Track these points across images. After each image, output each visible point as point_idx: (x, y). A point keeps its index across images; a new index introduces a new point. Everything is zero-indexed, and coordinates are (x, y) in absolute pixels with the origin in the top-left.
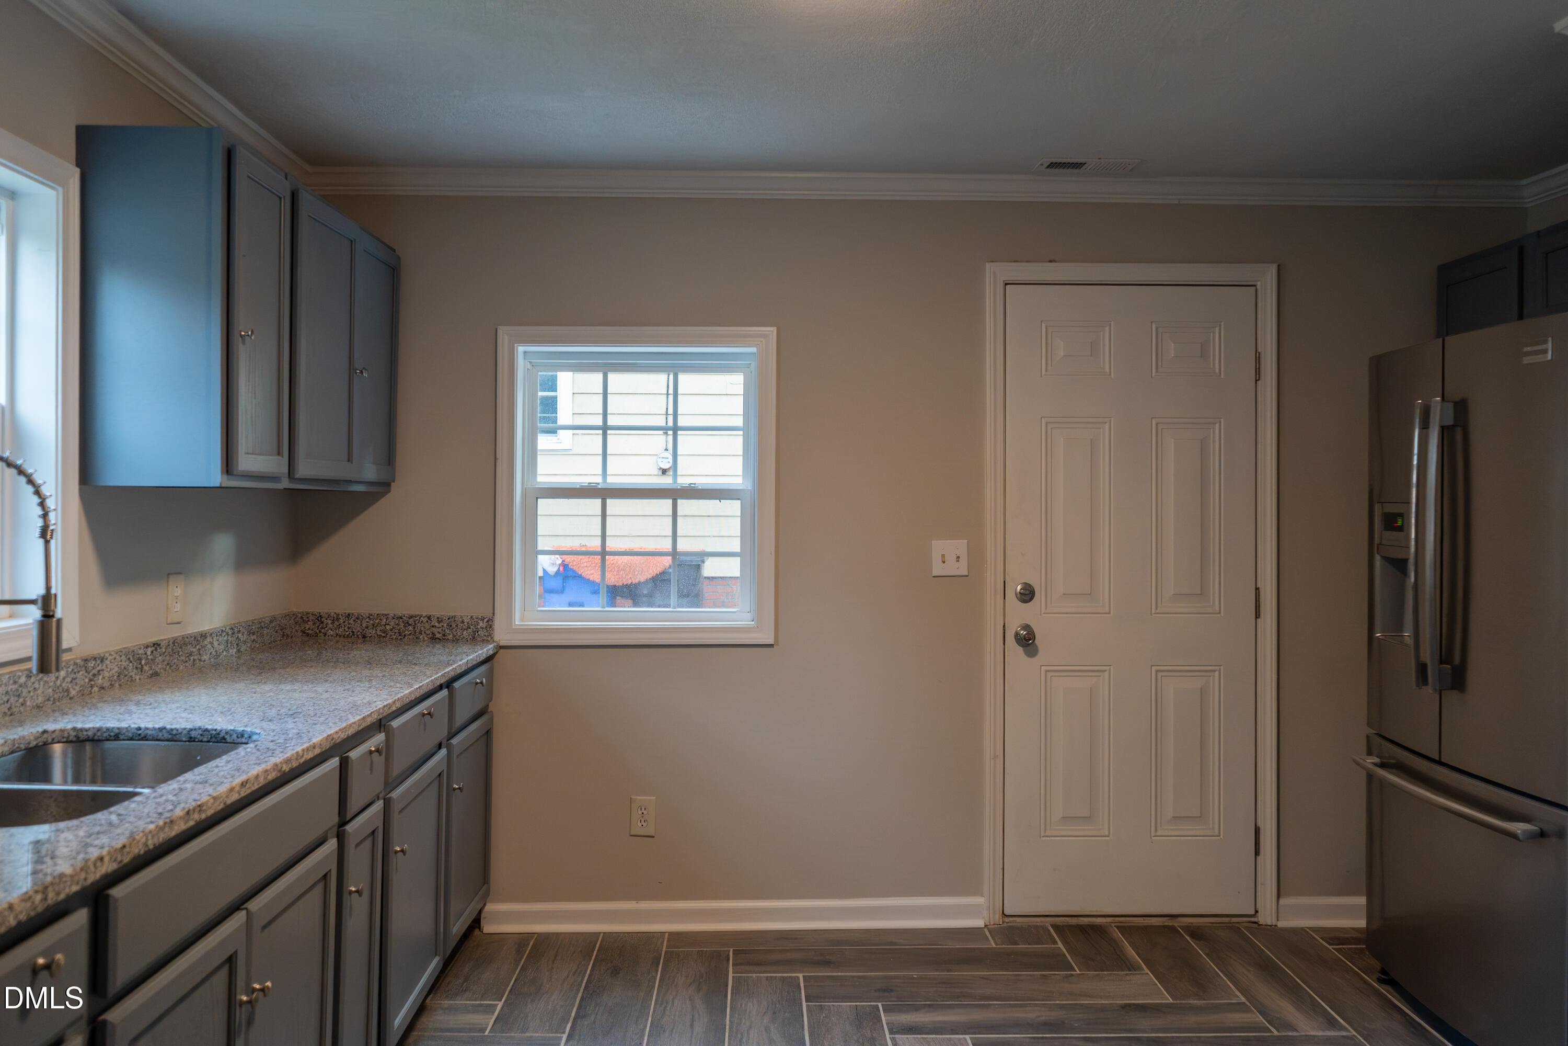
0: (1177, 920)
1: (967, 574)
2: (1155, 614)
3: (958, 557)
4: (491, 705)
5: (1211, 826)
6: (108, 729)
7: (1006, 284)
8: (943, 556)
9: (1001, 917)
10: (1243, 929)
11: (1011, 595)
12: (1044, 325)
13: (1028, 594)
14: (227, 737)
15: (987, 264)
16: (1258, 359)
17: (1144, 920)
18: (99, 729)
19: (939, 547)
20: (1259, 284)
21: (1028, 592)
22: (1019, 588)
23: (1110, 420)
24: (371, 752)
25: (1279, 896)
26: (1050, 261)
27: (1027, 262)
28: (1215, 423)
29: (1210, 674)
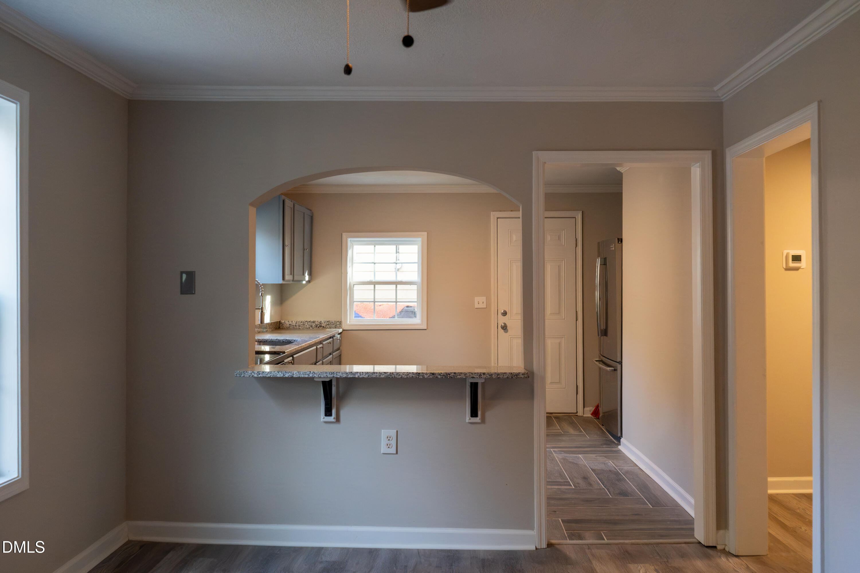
1: (485, 307)
2: (546, 319)
3: (483, 302)
4: (340, 347)
5: (563, 385)
6: (265, 339)
7: (498, 218)
8: (478, 302)
10: (572, 417)
11: (500, 314)
12: (509, 230)
14: (291, 341)
15: (492, 212)
16: (576, 240)
18: (263, 339)
19: (477, 299)
20: (576, 217)
21: (505, 313)
22: (502, 311)
24: (320, 348)
25: (584, 407)
26: (511, 211)
27: (504, 211)
28: (563, 260)
29: (562, 338)
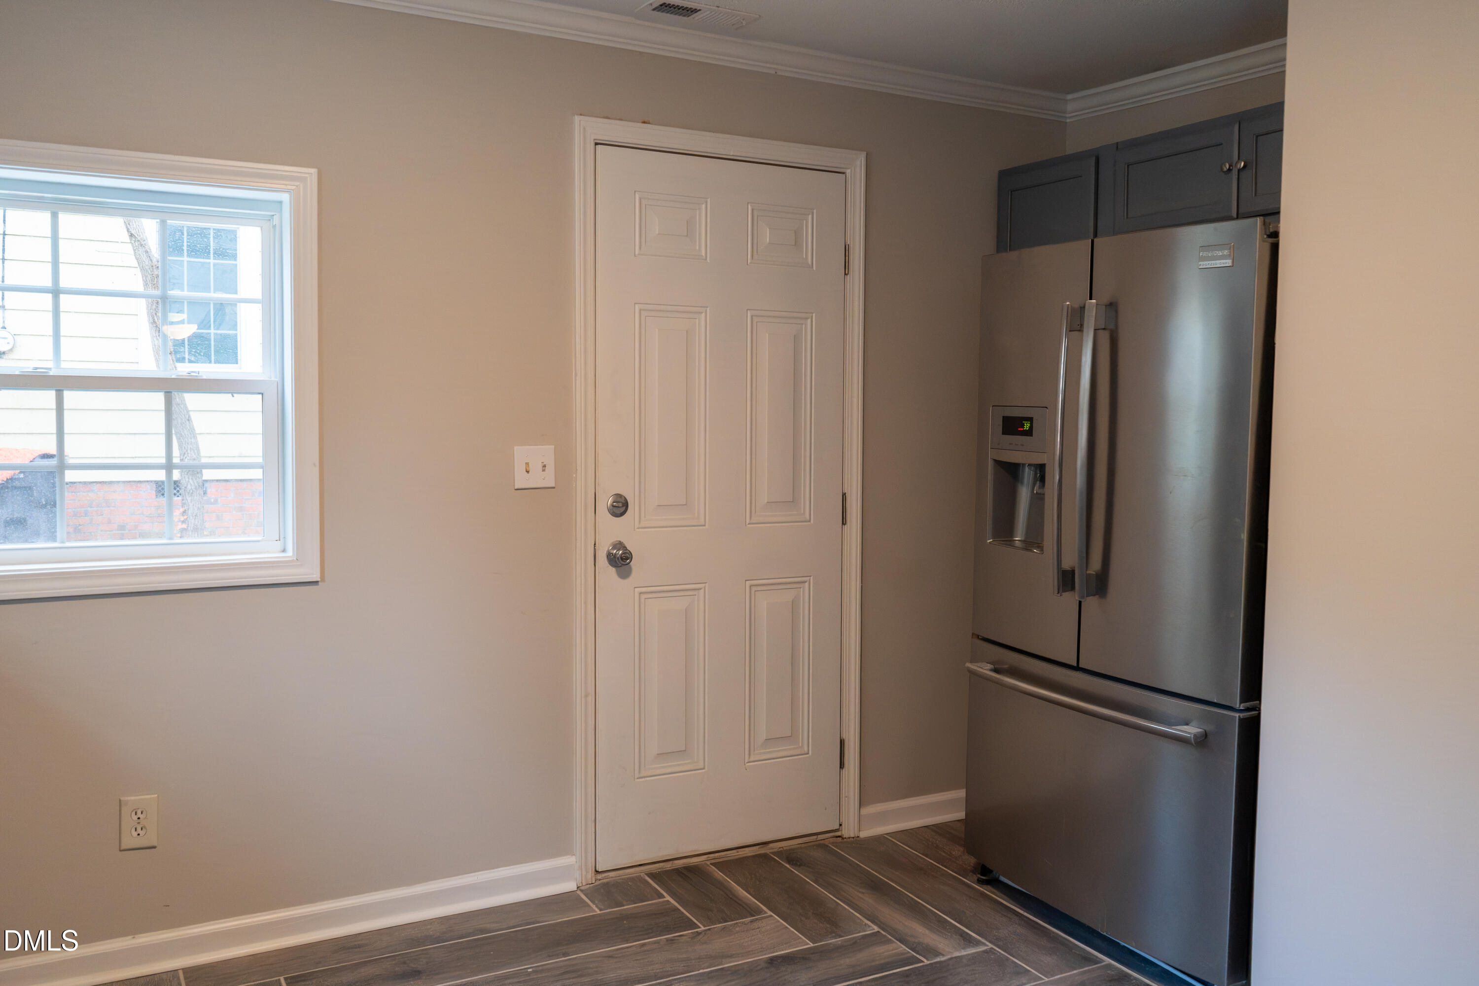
0: (767, 847)
1: (553, 485)
2: (749, 524)
3: (545, 466)
5: (800, 745)
7: (597, 144)
8: (527, 464)
9: (593, 874)
10: (831, 846)
11: (602, 510)
12: (637, 196)
13: (620, 507)
15: (577, 118)
16: (847, 249)
17: (738, 852)
19: (522, 454)
20: (848, 171)
21: (620, 505)
22: (612, 499)
23: (706, 311)
25: (861, 806)
26: (644, 122)
27: (618, 120)
28: (807, 319)
29: (801, 585)
